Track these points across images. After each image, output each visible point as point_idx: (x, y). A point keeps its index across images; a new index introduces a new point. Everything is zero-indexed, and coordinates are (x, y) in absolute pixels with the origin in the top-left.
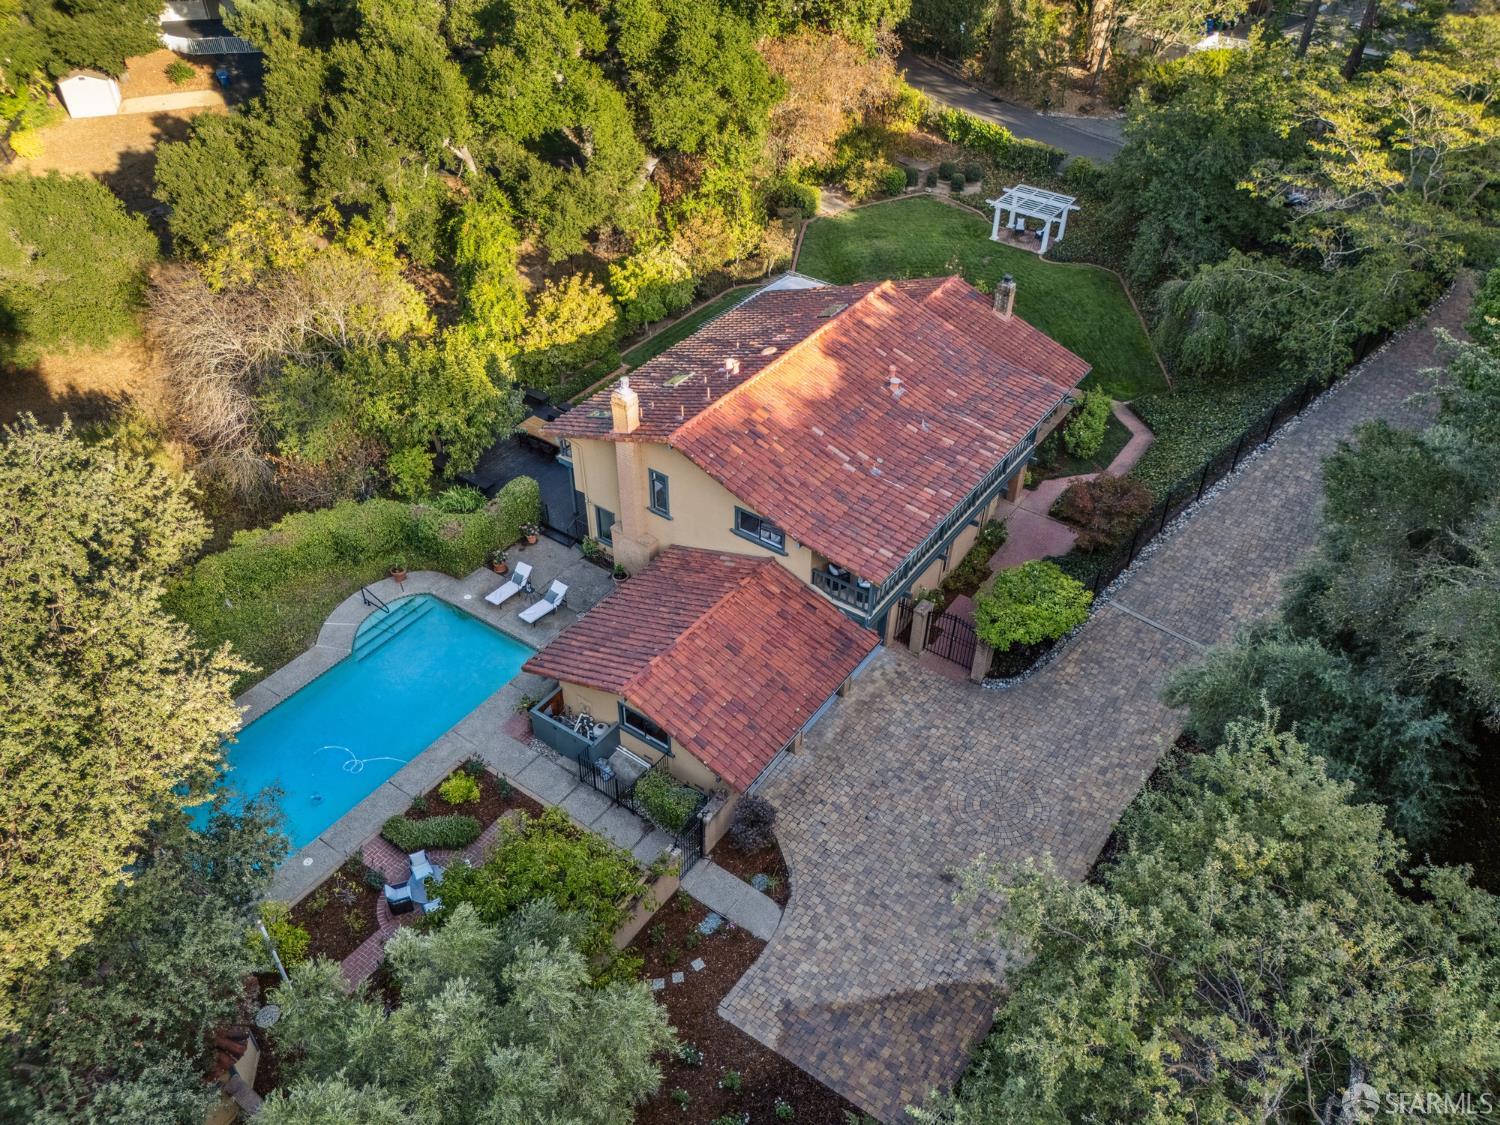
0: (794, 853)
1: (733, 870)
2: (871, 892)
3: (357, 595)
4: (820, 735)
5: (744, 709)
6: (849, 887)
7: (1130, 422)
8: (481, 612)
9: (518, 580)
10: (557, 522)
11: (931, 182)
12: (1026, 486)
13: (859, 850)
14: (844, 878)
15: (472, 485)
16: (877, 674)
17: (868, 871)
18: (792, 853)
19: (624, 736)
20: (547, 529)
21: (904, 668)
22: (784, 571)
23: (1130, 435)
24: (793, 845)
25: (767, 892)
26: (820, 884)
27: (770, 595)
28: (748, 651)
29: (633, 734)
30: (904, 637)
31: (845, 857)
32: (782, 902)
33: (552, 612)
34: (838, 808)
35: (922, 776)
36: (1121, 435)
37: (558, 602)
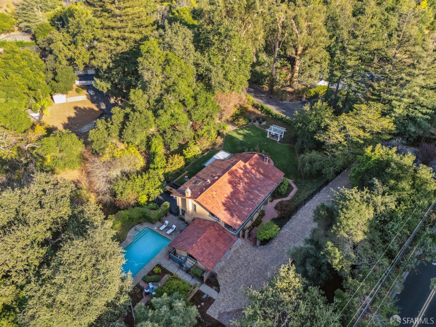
0: (221, 282)
1: (209, 286)
2: (235, 290)
3: (133, 228)
4: (226, 258)
5: (211, 254)
6: (231, 289)
7: (293, 185)
8: (158, 232)
9: (166, 224)
10: (173, 211)
11: (254, 121)
12: (270, 201)
13: (233, 282)
14: (230, 287)
15: (155, 203)
16: (238, 245)
17: (234, 286)
18: (220, 282)
19: (188, 259)
20: (171, 212)
21: (243, 243)
22: (219, 225)
23: (293, 188)
24: (220, 281)
25: (216, 290)
26: (226, 288)
27: (216, 230)
28: (212, 242)
29: (190, 259)
30: (243, 236)
31: (230, 283)
32: (218, 292)
33: (173, 232)
34: (229, 273)
35: (246, 267)
36: (291, 188)
37: (174, 229)
